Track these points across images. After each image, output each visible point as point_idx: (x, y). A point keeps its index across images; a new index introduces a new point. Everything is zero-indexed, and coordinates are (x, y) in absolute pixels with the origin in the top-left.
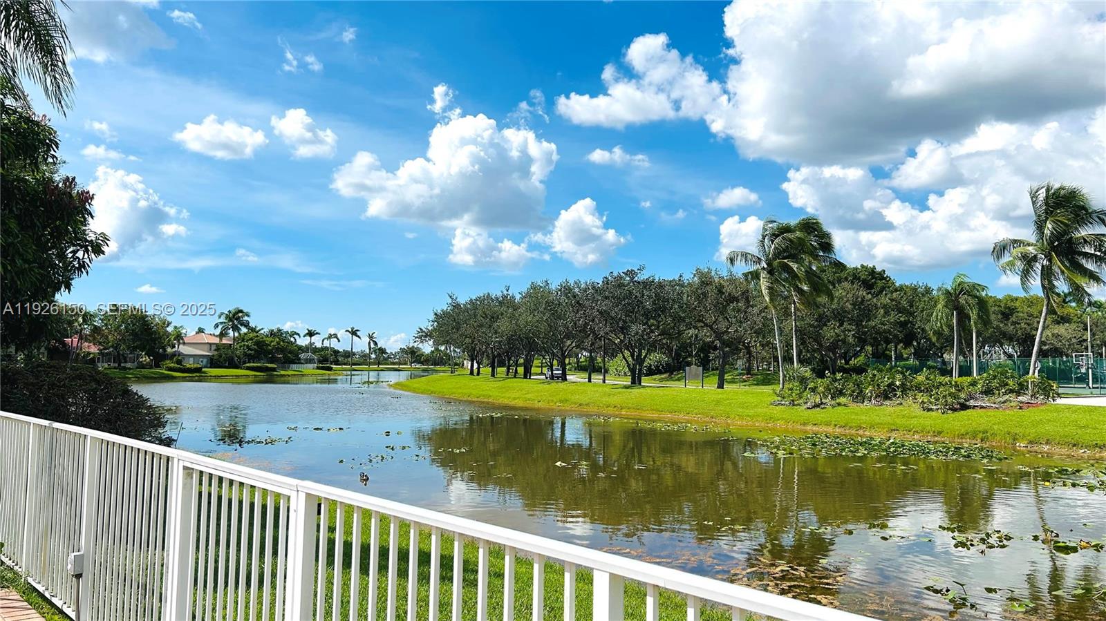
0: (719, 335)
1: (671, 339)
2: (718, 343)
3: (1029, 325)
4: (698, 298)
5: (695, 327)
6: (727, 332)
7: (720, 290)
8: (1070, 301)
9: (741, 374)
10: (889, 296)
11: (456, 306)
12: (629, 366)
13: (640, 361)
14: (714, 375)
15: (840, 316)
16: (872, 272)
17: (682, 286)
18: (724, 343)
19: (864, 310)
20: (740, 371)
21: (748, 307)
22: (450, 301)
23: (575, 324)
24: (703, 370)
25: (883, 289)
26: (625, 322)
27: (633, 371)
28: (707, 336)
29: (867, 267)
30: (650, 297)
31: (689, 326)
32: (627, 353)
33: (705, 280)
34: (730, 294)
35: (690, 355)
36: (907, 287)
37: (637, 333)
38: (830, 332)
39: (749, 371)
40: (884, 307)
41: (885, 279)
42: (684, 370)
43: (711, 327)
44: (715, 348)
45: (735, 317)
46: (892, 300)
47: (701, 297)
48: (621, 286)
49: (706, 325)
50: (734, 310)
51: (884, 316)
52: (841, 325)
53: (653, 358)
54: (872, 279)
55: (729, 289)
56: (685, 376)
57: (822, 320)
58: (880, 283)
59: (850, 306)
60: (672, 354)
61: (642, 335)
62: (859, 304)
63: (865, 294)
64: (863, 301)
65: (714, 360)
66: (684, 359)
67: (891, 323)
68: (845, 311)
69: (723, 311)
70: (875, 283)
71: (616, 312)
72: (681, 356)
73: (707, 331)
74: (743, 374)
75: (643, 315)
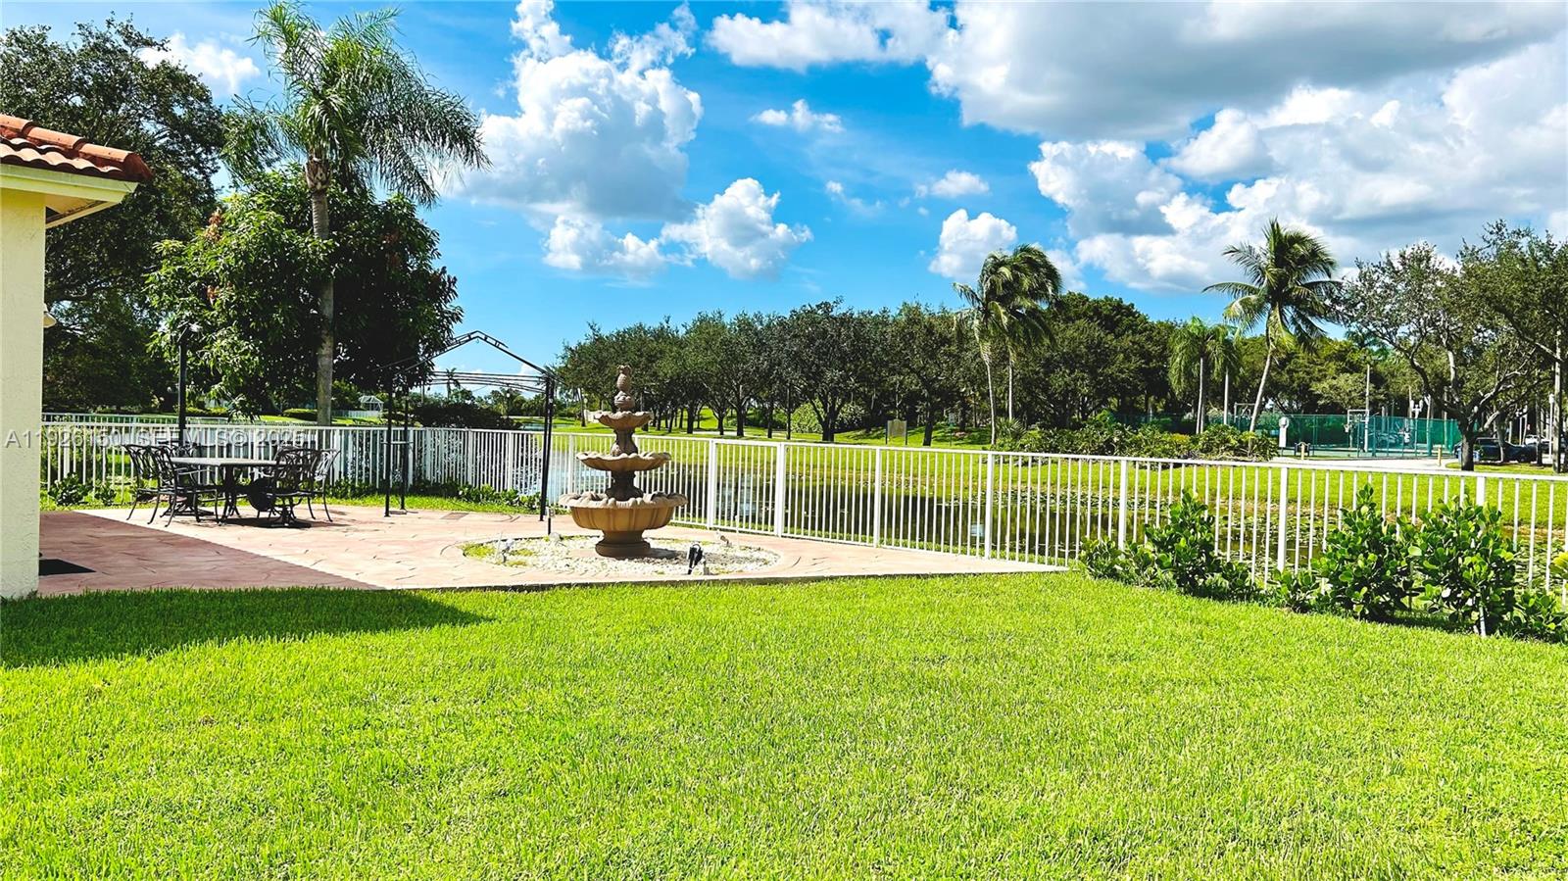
0: (927, 383)
1: (871, 387)
2: (925, 392)
3: (1308, 373)
4: (903, 339)
5: (900, 374)
6: (936, 379)
7: (930, 330)
8: (1369, 344)
9: (952, 431)
10: (1130, 338)
11: (599, 339)
12: (819, 418)
13: (833, 414)
14: (921, 432)
15: (1071, 361)
16: (1119, 307)
17: (886, 324)
18: (933, 392)
19: (1100, 354)
20: (951, 427)
21: (961, 351)
22: (591, 332)
23: (758, 368)
24: (908, 425)
25: (1129, 327)
26: (818, 366)
27: (824, 424)
28: (913, 383)
29: (1111, 300)
30: (849, 337)
31: (893, 371)
32: (818, 402)
33: (913, 317)
34: (940, 334)
35: (893, 407)
36: (1161, 323)
37: (832, 381)
38: (1059, 380)
39: (962, 427)
40: (1124, 351)
41: (1133, 314)
42: (885, 426)
43: (918, 374)
44: (923, 399)
45: (946, 362)
46: (1134, 343)
47: (907, 337)
48: (814, 323)
49: (913, 371)
50: (945, 354)
51: (1123, 362)
52: (1072, 372)
53: (848, 410)
54: (1116, 316)
55: (940, 328)
56: (886, 434)
57: (1049, 366)
58: (1126, 321)
59: (1084, 350)
60: (869, 406)
61: (838, 383)
62: (1095, 346)
63: (1102, 335)
64: (1100, 343)
65: (921, 413)
66: (885, 411)
67: (1131, 371)
68: (1077, 356)
69: (933, 356)
70: (1121, 320)
71: (808, 354)
72: (881, 407)
73: (914, 378)
74: (956, 431)
75: (839, 359)
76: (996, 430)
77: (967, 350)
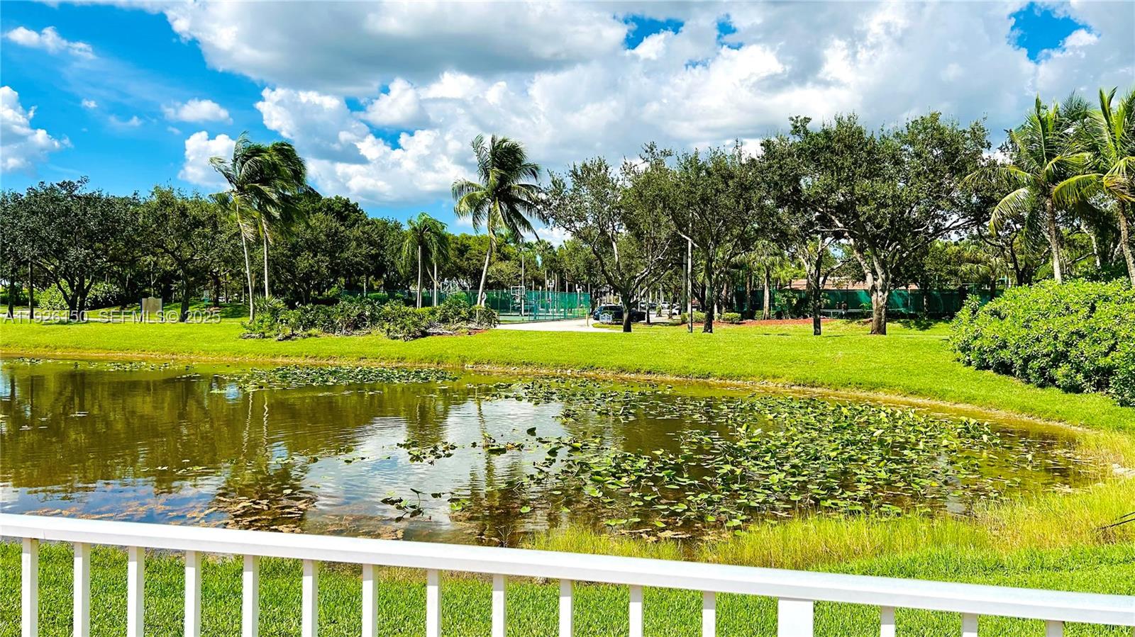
0: (182, 263)
1: (124, 266)
2: (180, 272)
3: (478, 261)
4: (156, 220)
5: (154, 254)
7: (183, 212)
8: (509, 242)
9: (207, 306)
10: (361, 228)
12: (66, 297)
13: (81, 291)
14: (177, 307)
15: (313, 246)
16: (346, 204)
17: (137, 205)
18: (188, 272)
19: (337, 241)
20: (206, 303)
21: (215, 233)
24: (163, 302)
25: (356, 221)
26: (60, 244)
27: (71, 303)
28: (167, 263)
29: (340, 199)
30: (94, 216)
31: (146, 252)
32: (63, 282)
33: (166, 200)
34: (194, 218)
35: (149, 285)
36: (378, 221)
37: (77, 259)
38: (304, 262)
39: (216, 303)
40: (357, 239)
41: (358, 212)
42: (141, 303)
43: (172, 254)
44: (178, 278)
45: (201, 243)
46: (364, 233)
47: (160, 219)
48: (54, 200)
49: (167, 251)
50: (199, 235)
51: (356, 249)
52: (315, 255)
53: (99, 289)
54: (346, 211)
55: (193, 211)
56: (141, 309)
57: (295, 250)
58: (353, 216)
59: (323, 237)
60: (124, 284)
61: (85, 261)
62: (332, 235)
63: (338, 225)
64: (336, 232)
65: (175, 290)
66: (140, 289)
67: (363, 256)
68: (319, 242)
69: (187, 236)
70: (349, 215)
71: (48, 232)
72: (136, 286)
73: (168, 259)
74: (211, 307)
75: (85, 237)
76: (254, 306)
77: (221, 233)
